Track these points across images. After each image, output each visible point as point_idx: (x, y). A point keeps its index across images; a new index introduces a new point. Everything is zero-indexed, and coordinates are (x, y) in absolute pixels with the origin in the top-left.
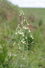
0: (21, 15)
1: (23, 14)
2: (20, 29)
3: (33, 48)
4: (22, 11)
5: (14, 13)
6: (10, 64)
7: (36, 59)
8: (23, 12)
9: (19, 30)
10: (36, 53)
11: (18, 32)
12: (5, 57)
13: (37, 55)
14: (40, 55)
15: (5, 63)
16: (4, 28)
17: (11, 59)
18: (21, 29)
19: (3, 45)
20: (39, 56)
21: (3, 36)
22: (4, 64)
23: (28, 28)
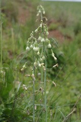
0: (40, 14)
1: (44, 13)
2: (34, 41)
3: (62, 75)
4: (41, 7)
5: (31, 10)
6: (19, 102)
7: (67, 93)
8: (43, 9)
9: (33, 43)
10: (68, 84)
11: (31, 46)
12: (8, 89)
13: (68, 87)
14: (74, 87)
15: (10, 101)
16: (10, 36)
17: (19, 94)
18: (36, 41)
19: (7, 68)
20: (72, 89)
21: (9, 51)
22: (8, 103)
23: (47, 39)
